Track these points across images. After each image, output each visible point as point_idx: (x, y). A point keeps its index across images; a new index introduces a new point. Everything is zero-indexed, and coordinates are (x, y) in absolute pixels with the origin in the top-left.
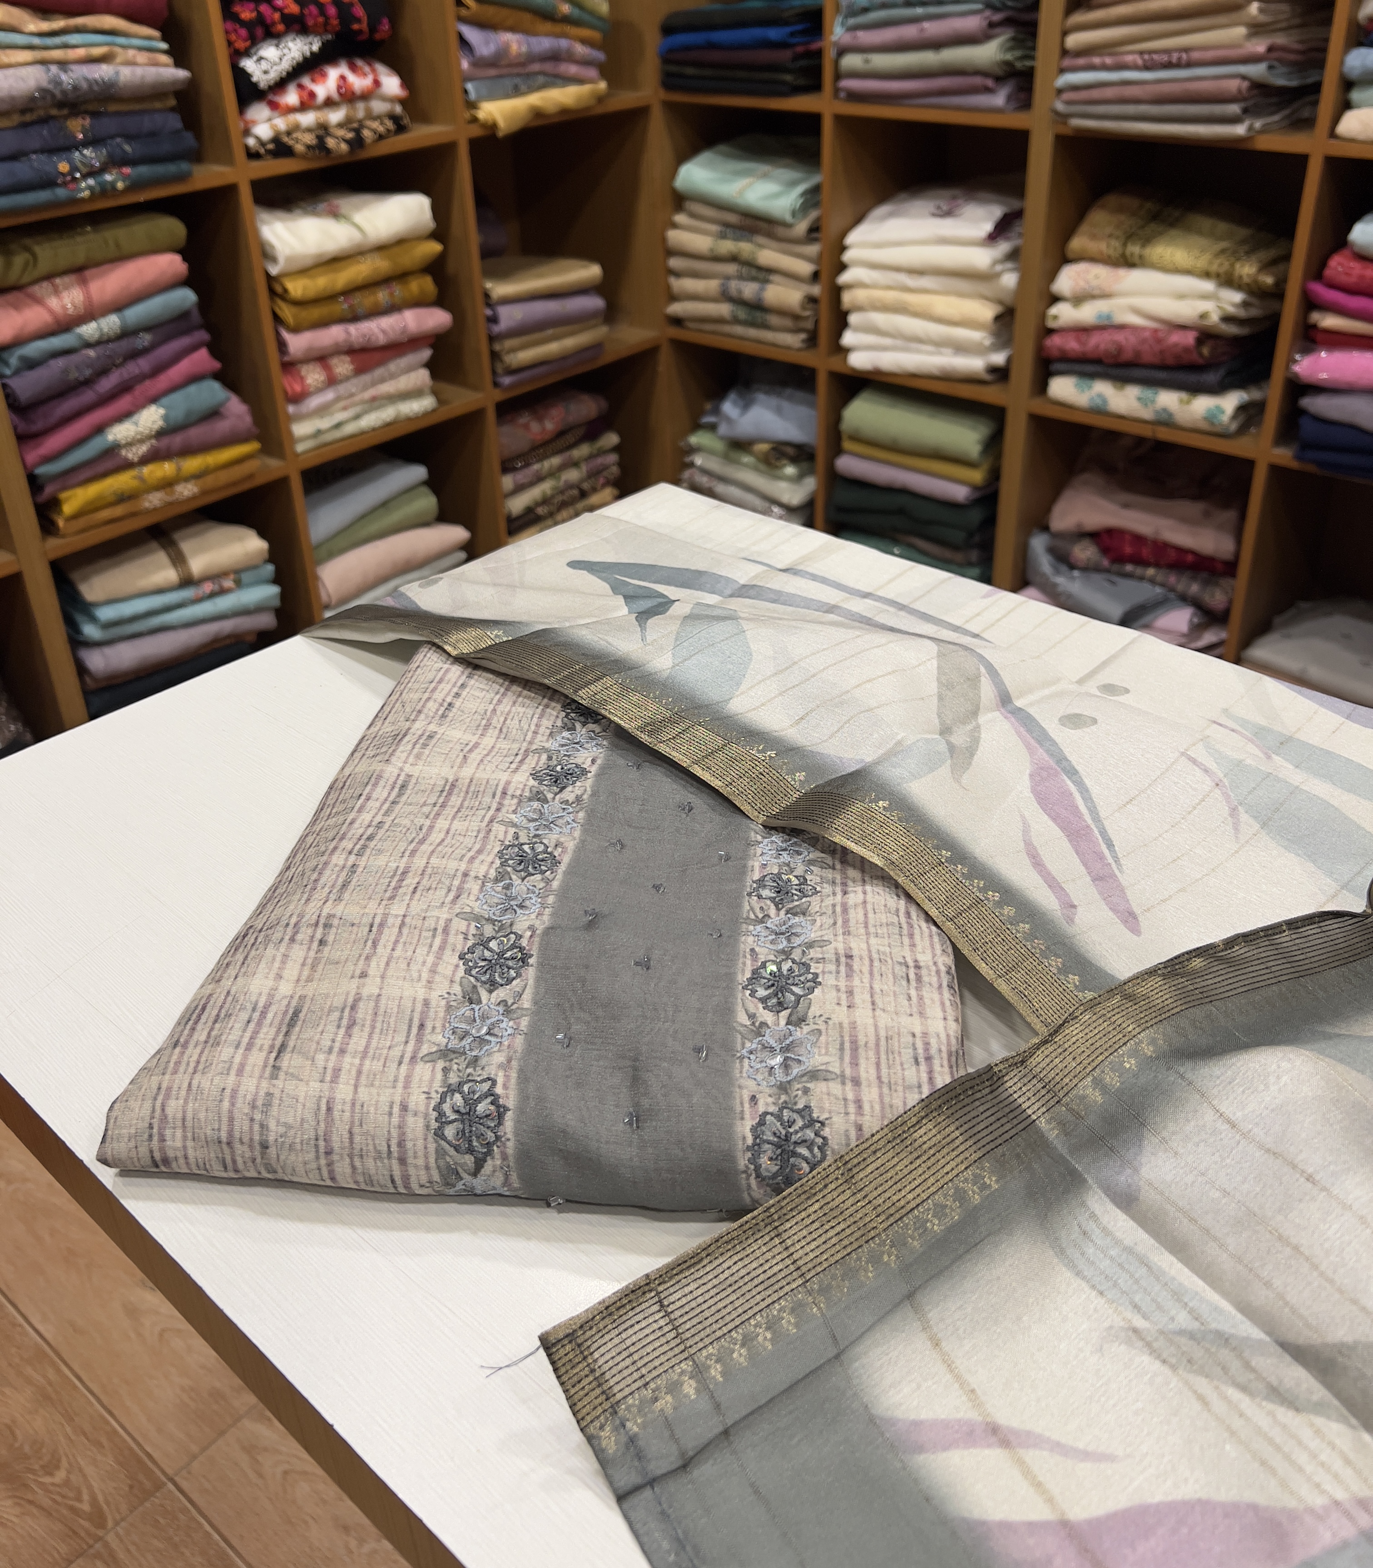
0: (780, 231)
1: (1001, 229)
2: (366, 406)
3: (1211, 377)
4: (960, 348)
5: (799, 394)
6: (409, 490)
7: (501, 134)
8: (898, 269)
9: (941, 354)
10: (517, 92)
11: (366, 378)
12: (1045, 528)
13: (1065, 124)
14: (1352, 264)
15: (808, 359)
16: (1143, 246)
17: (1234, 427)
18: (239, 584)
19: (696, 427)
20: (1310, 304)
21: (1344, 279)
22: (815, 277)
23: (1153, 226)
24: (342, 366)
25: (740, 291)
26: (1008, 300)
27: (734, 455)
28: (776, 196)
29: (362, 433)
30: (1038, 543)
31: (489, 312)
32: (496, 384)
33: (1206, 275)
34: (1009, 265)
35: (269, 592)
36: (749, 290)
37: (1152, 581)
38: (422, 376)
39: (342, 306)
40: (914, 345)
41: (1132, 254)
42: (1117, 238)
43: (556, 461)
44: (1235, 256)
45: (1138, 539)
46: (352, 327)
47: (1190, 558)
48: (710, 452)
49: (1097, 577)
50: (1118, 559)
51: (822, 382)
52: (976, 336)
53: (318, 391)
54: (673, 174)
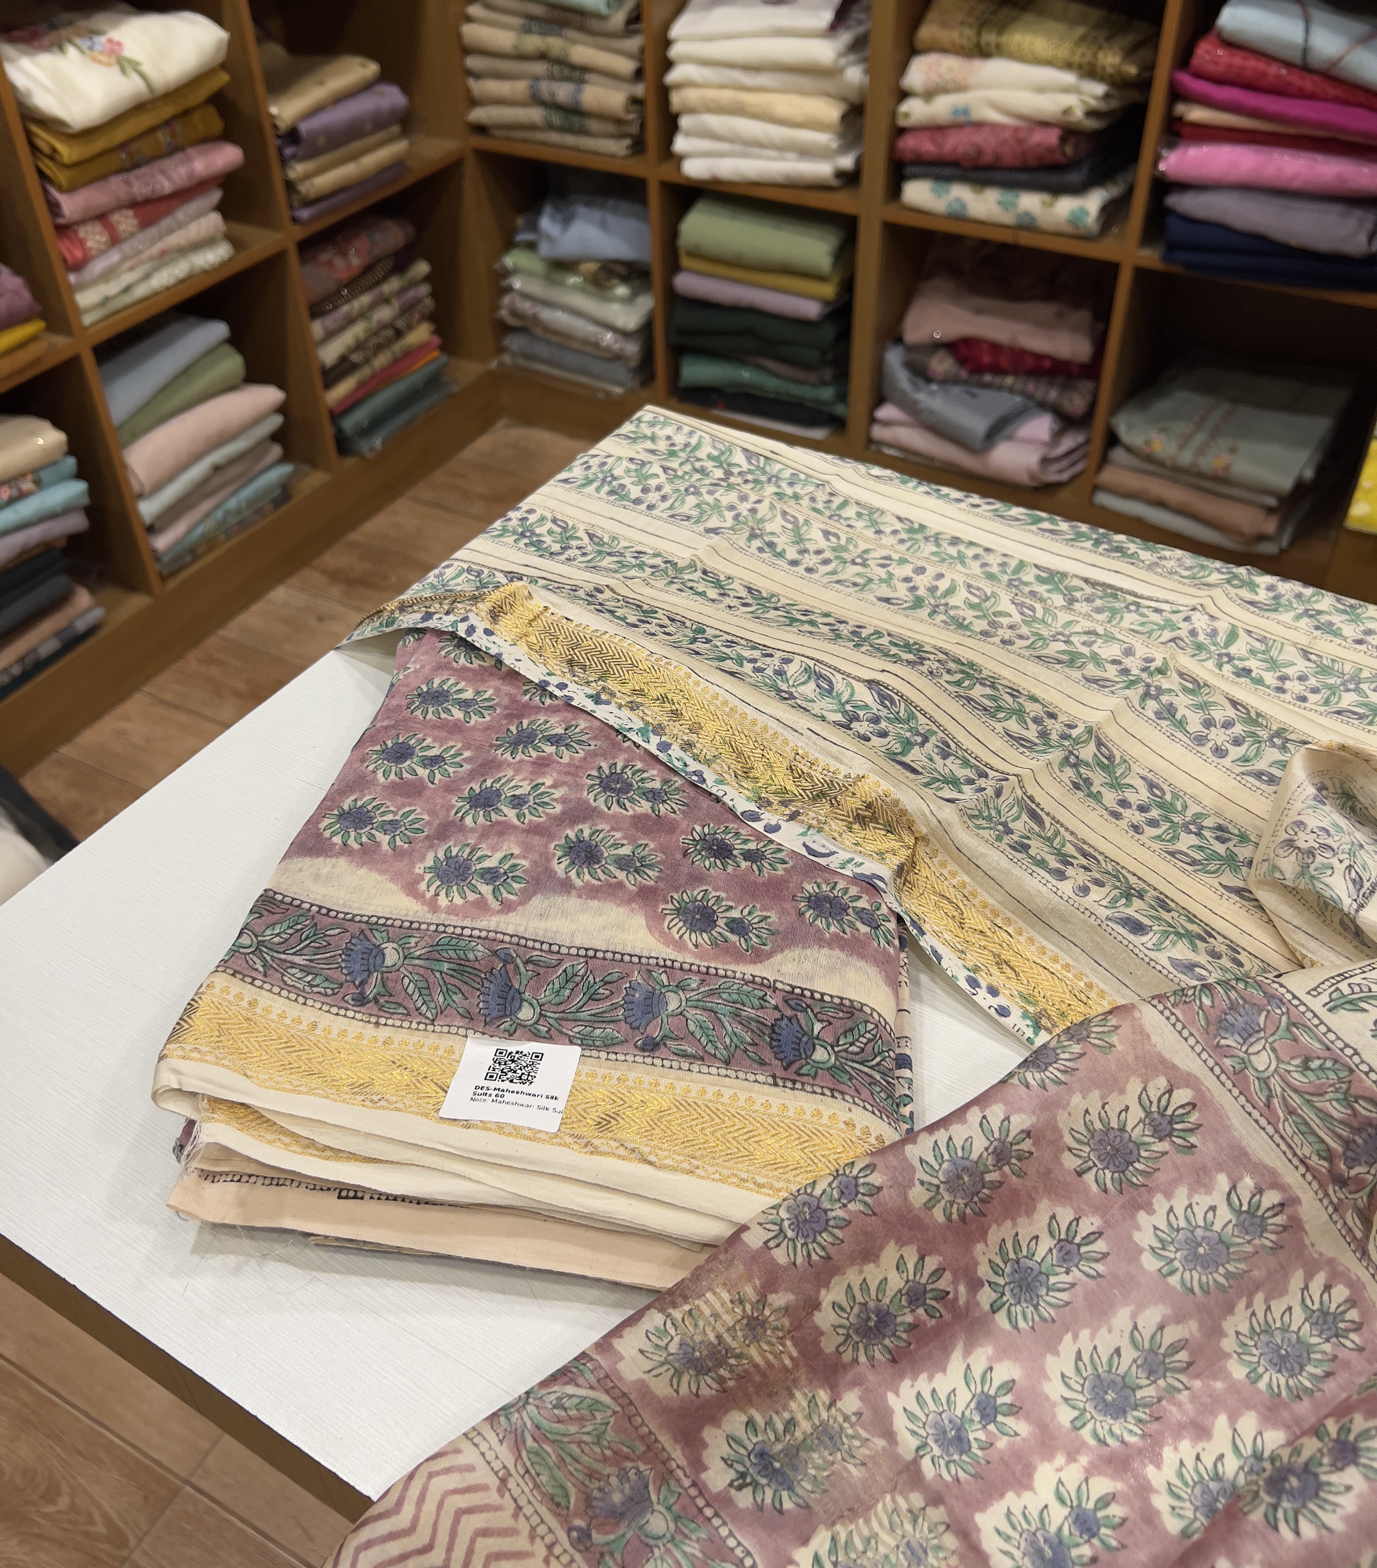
0: (594, 24)
1: (841, 17)
2: (156, 262)
3: (1074, 177)
4: (805, 152)
5: (624, 205)
6: (210, 352)
8: (731, 65)
9: (784, 159)
11: (153, 231)
12: (899, 340)
14: (1220, 52)
15: (635, 168)
16: (1000, 33)
17: (1098, 228)
18: (39, 484)
19: (509, 245)
20: (1176, 95)
21: (1211, 68)
22: (639, 75)
23: (1005, 11)
24: (125, 222)
25: (553, 95)
26: (854, 98)
27: (557, 276)
29: (155, 294)
30: (894, 358)
32: (295, 220)
33: (1068, 66)
34: (852, 58)
35: (76, 489)
36: (563, 92)
37: (1012, 390)
38: (213, 221)
40: (755, 150)
41: (988, 44)
42: (971, 26)
43: (365, 299)
44: (1095, 42)
45: (996, 347)
46: (132, 176)
47: (1047, 364)
48: (530, 274)
49: (956, 390)
50: (977, 369)
51: (654, 193)
52: (823, 138)
53: (102, 253)
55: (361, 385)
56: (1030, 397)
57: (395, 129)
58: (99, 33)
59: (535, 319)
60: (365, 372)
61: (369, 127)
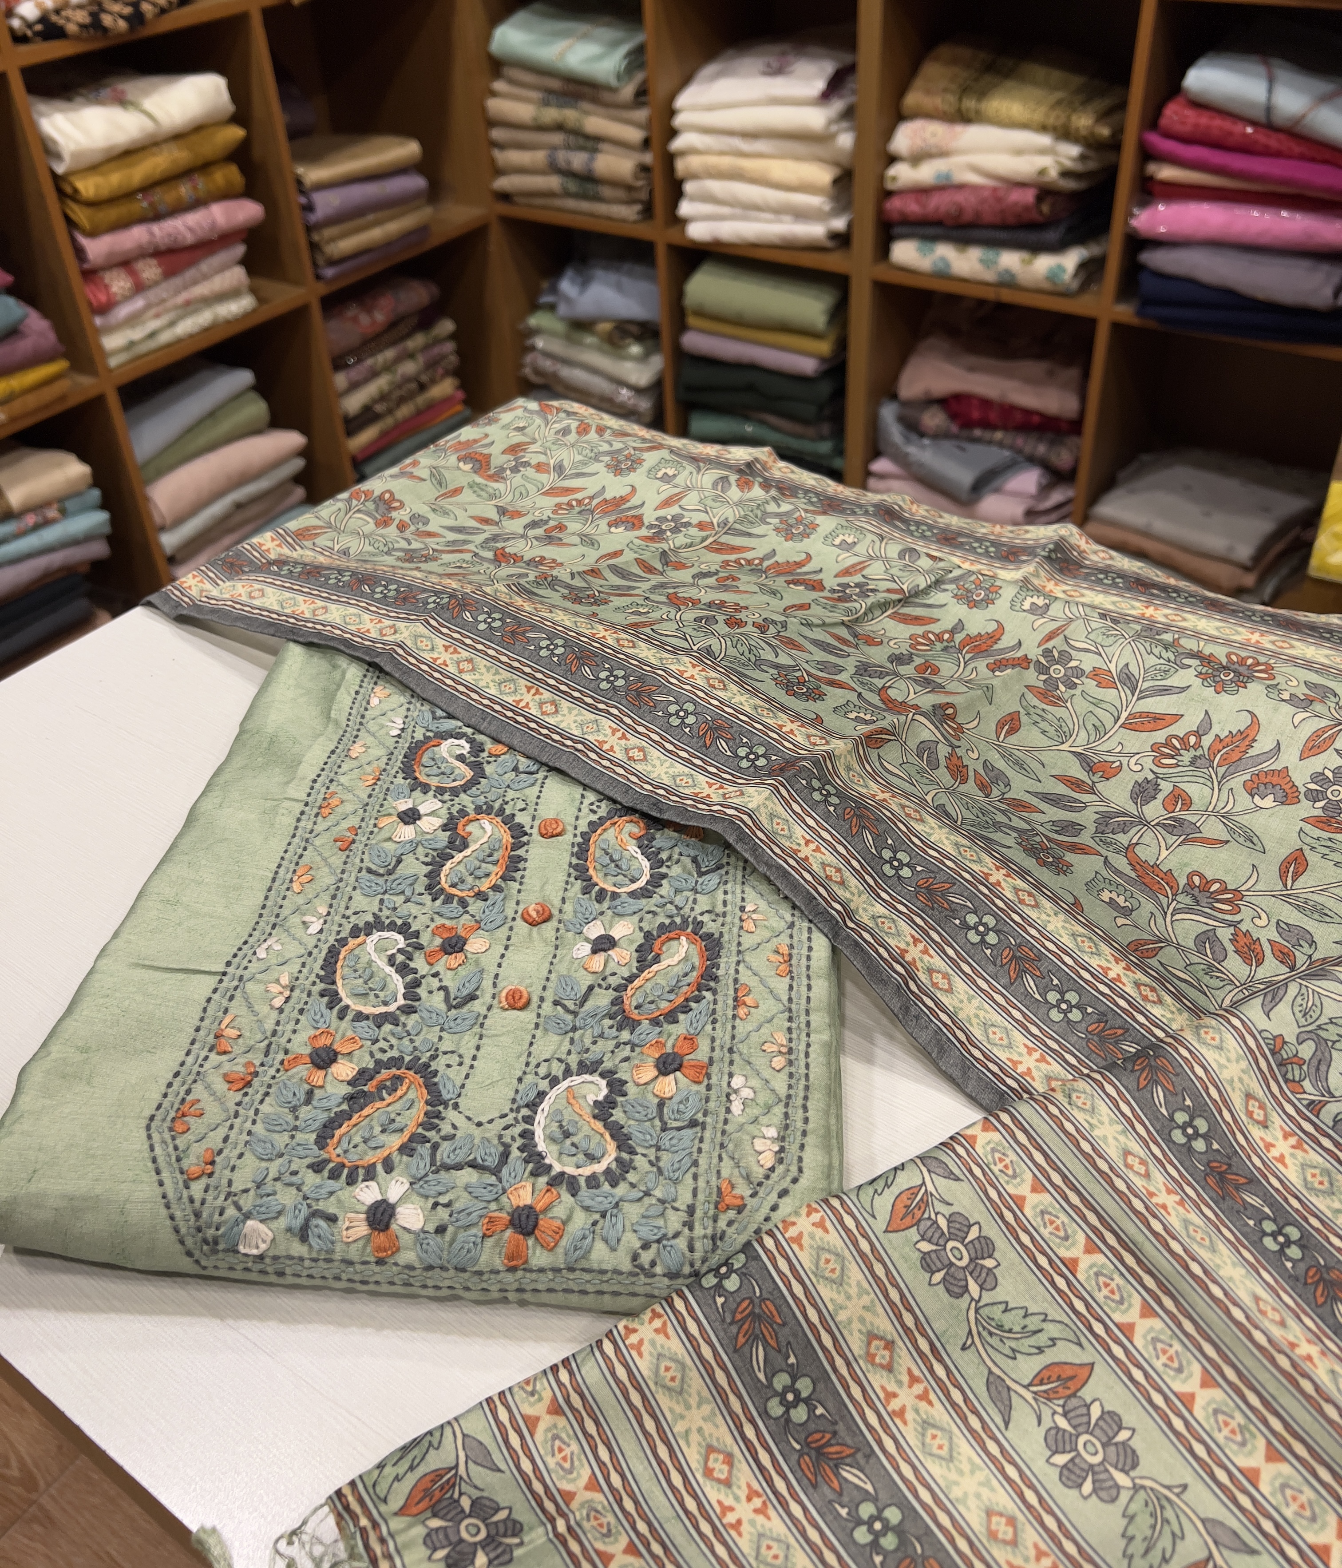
0: (606, 96)
1: (835, 87)
2: (180, 312)
3: (1052, 236)
4: (800, 214)
5: (639, 269)
6: (236, 398)
8: (732, 133)
9: (780, 222)
11: (177, 281)
12: (894, 396)
14: (1187, 113)
15: (644, 231)
16: (979, 100)
17: (1075, 285)
18: (64, 512)
19: (534, 307)
20: (1147, 155)
21: (1178, 128)
22: (646, 144)
23: (987, 78)
24: (150, 270)
25: (569, 163)
26: (846, 162)
27: (576, 336)
28: (599, 58)
29: (179, 341)
30: (888, 413)
31: (303, 200)
32: (318, 277)
33: (1043, 128)
34: (845, 124)
35: (98, 519)
36: (578, 160)
37: (1001, 445)
38: (237, 275)
39: (142, 204)
40: (754, 214)
41: (968, 110)
42: (953, 92)
43: (390, 354)
44: (1070, 106)
45: (986, 403)
46: (155, 226)
47: (1036, 419)
48: (551, 333)
49: (947, 445)
50: (967, 424)
51: (661, 255)
52: (816, 201)
53: (126, 299)
54: (488, 37)
55: (384, 434)
56: (1019, 452)
59: (555, 376)
60: (389, 421)
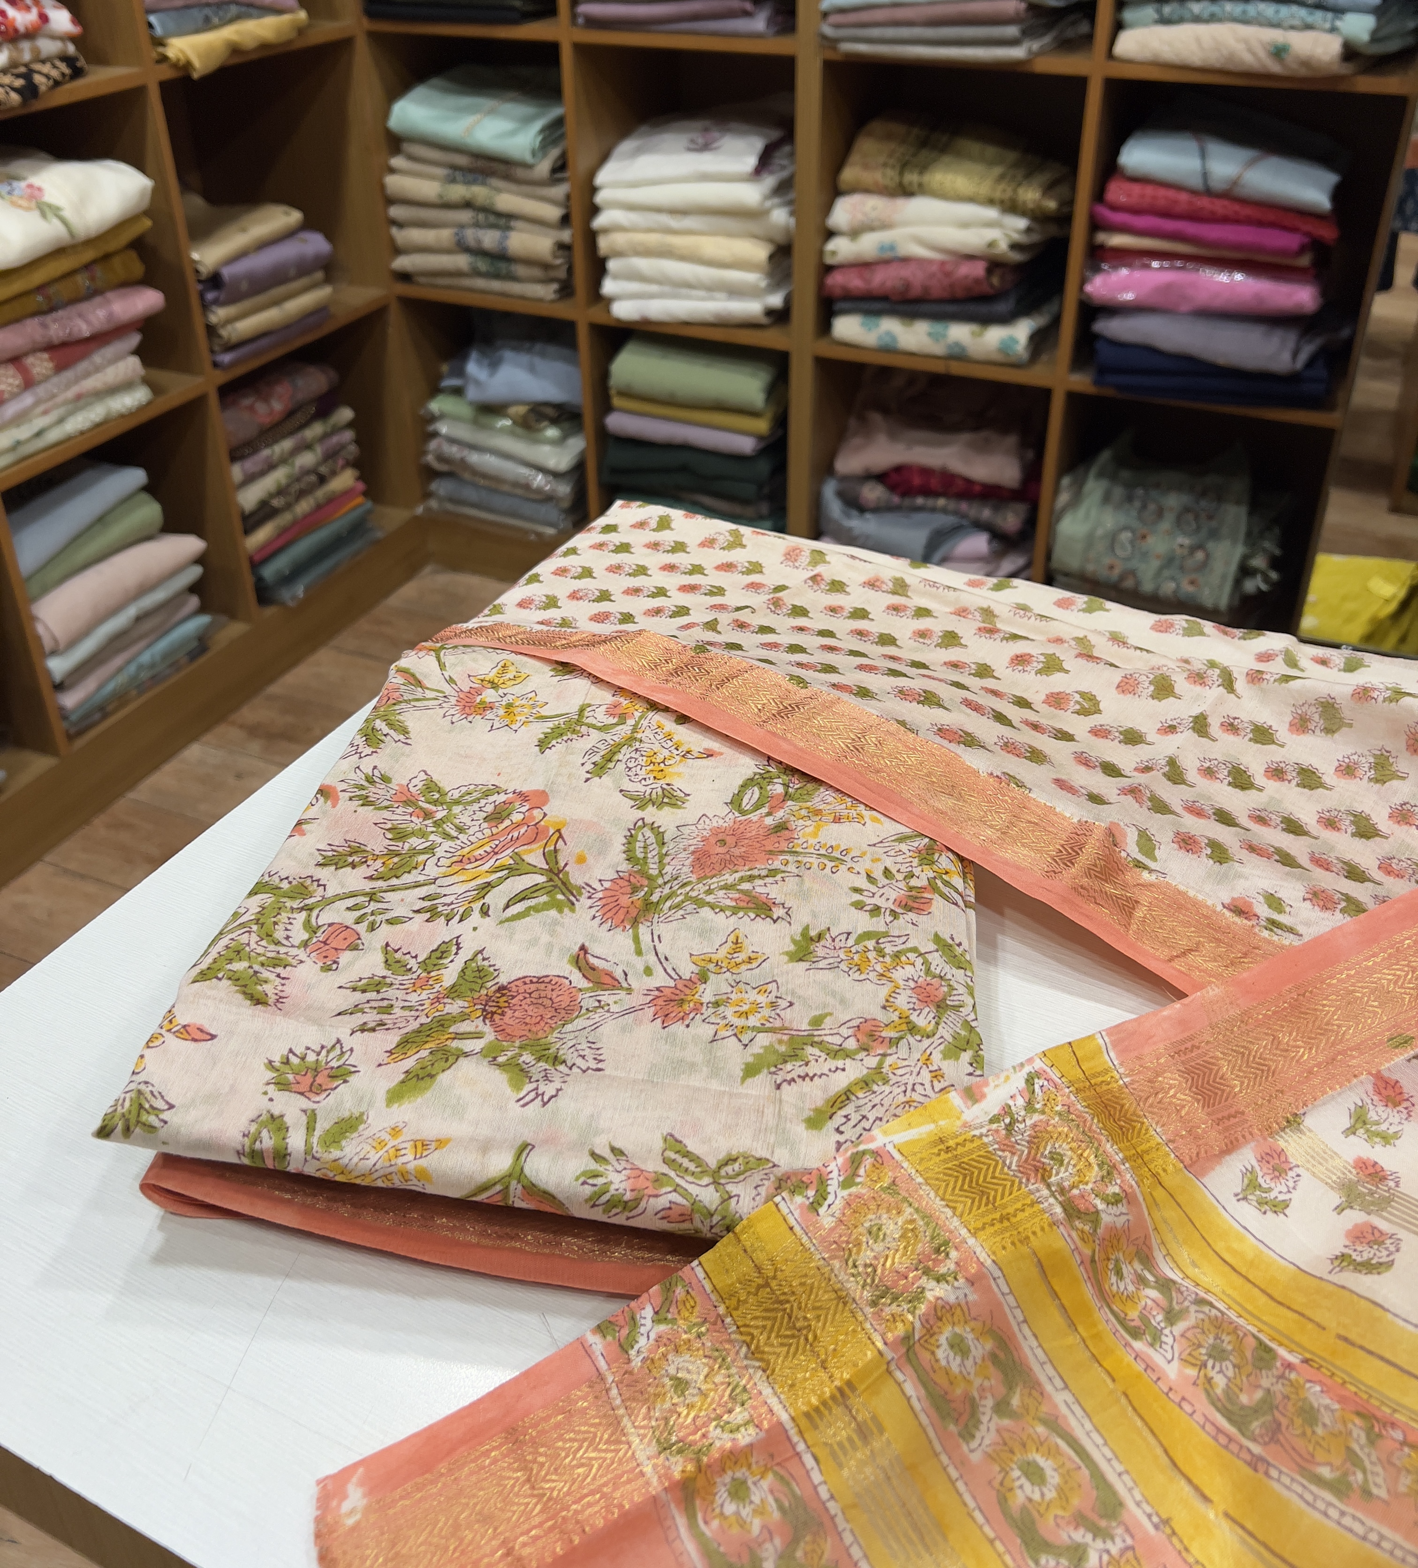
0: (520, 173)
1: (765, 162)
2: (70, 407)
3: (1002, 307)
4: (734, 291)
5: (552, 349)
6: (126, 501)
7: (196, 76)
8: (658, 210)
9: (713, 299)
10: (207, 25)
11: (68, 374)
12: (834, 474)
13: (834, 49)
14: (1131, 187)
15: (564, 311)
16: (921, 173)
17: (1028, 356)
19: (435, 391)
20: (1096, 225)
21: (1125, 201)
22: (565, 220)
23: (924, 153)
24: (40, 364)
25: (479, 241)
26: (780, 238)
27: (485, 419)
28: (513, 133)
29: (69, 439)
30: (830, 490)
32: (216, 365)
33: (990, 202)
34: (776, 200)
36: (489, 239)
37: (944, 511)
38: (132, 365)
40: (684, 291)
41: (911, 183)
42: (893, 167)
43: (287, 444)
44: (1013, 180)
45: (927, 472)
46: (48, 319)
47: (978, 488)
48: (456, 418)
49: (891, 517)
50: (908, 492)
51: (583, 336)
52: (751, 277)
53: (14, 396)
54: (386, 113)
55: (283, 531)
56: (964, 517)
57: (319, 275)
58: (18, 178)
59: (463, 463)
60: (287, 518)
61: (292, 272)
